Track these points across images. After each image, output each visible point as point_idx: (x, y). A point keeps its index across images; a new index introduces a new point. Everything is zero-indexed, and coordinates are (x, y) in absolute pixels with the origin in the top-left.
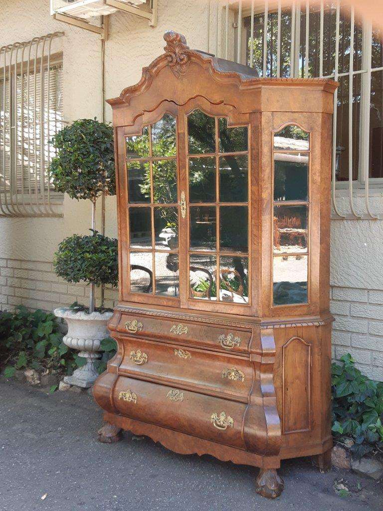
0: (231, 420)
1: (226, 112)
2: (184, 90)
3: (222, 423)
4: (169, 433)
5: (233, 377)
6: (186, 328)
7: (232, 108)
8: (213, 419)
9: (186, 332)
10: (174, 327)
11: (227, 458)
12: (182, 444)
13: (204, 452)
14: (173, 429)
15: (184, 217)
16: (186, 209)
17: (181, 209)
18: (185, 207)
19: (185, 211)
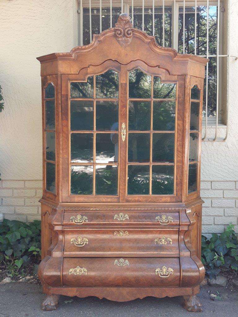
0: (172, 270)
1: (160, 73)
2: (127, 55)
3: (164, 273)
4: (114, 289)
5: (163, 243)
6: (126, 215)
7: (164, 71)
8: (158, 272)
9: (128, 218)
10: (116, 216)
11: (164, 296)
12: (126, 294)
13: (145, 296)
14: (117, 286)
15: (124, 140)
16: (126, 135)
17: (121, 135)
18: (125, 134)
19: (125, 136)
